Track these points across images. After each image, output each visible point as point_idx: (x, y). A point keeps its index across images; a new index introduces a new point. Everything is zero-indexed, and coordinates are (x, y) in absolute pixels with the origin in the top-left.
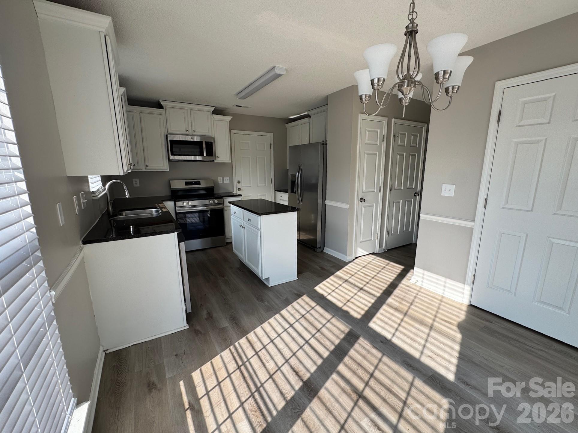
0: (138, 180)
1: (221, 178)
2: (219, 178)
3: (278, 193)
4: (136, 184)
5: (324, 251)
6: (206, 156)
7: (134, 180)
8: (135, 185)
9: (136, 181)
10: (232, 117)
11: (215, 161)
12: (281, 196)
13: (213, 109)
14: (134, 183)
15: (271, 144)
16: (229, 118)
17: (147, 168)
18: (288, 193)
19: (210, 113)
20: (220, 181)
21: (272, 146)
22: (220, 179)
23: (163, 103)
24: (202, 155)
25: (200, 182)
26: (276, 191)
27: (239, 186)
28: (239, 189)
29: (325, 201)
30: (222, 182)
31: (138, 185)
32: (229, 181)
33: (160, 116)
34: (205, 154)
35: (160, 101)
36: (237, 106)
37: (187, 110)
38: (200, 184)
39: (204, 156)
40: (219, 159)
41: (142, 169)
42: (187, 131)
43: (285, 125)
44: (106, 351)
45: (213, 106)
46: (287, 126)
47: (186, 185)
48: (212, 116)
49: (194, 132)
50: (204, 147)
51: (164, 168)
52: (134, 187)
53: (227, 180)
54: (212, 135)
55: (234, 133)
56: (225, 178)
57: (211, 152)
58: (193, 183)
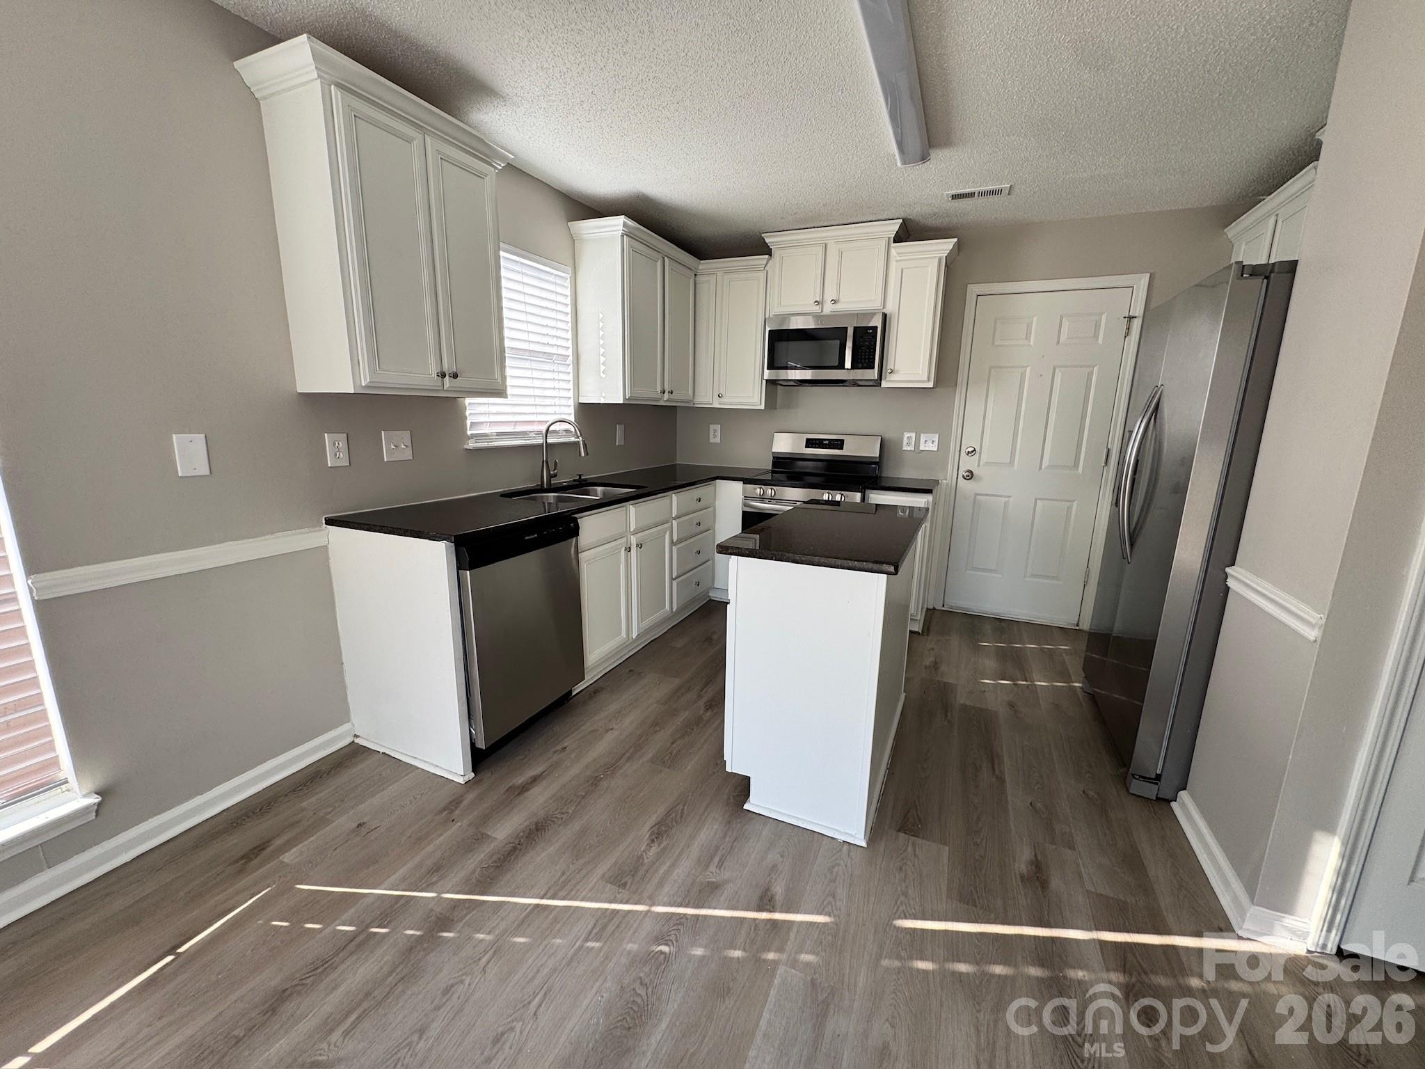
0: (719, 428)
1: (913, 435)
2: (907, 435)
4: (715, 436)
5: (1173, 804)
6: (850, 367)
7: (712, 427)
8: (712, 440)
9: (715, 431)
10: (956, 240)
11: (884, 384)
13: (894, 226)
14: (711, 434)
15: (1129, 318)
16: (947, 245)
17: (722, 400)
19: (883, 244)
20: (909, 444)
21: (1137, 325)
22: (909, 438)
23: (769, 240)
24: (841, 366)
25: (842, 441)
27: (968, 463)
28: (970, 476)
29: (1228, 570)
30: (911, 448)
31: (718, 440)
32: (936, 443)
33: (762, 275)
34: (848, 364)
35: (763, 235)
36: (954, 197)
37: (826, 245)
38: (842, 448)
39: (846, 367)
40: (894, 377)
41: (711, 402)
42: (816, 304)
43: (1225, 230)
44: (356, 736)
45: (900, 217)
46: (1232, 231)
47: (807, 446)
48: (893, 252)
49: (833, 302)
50: (849, 344)
51: (750, 401)
52: (711, 443)
53: (929, 443)
54: (882, 307)
55: (979, 293)
56: (923, 437)
57: (869, 357)
58: (824, 442)
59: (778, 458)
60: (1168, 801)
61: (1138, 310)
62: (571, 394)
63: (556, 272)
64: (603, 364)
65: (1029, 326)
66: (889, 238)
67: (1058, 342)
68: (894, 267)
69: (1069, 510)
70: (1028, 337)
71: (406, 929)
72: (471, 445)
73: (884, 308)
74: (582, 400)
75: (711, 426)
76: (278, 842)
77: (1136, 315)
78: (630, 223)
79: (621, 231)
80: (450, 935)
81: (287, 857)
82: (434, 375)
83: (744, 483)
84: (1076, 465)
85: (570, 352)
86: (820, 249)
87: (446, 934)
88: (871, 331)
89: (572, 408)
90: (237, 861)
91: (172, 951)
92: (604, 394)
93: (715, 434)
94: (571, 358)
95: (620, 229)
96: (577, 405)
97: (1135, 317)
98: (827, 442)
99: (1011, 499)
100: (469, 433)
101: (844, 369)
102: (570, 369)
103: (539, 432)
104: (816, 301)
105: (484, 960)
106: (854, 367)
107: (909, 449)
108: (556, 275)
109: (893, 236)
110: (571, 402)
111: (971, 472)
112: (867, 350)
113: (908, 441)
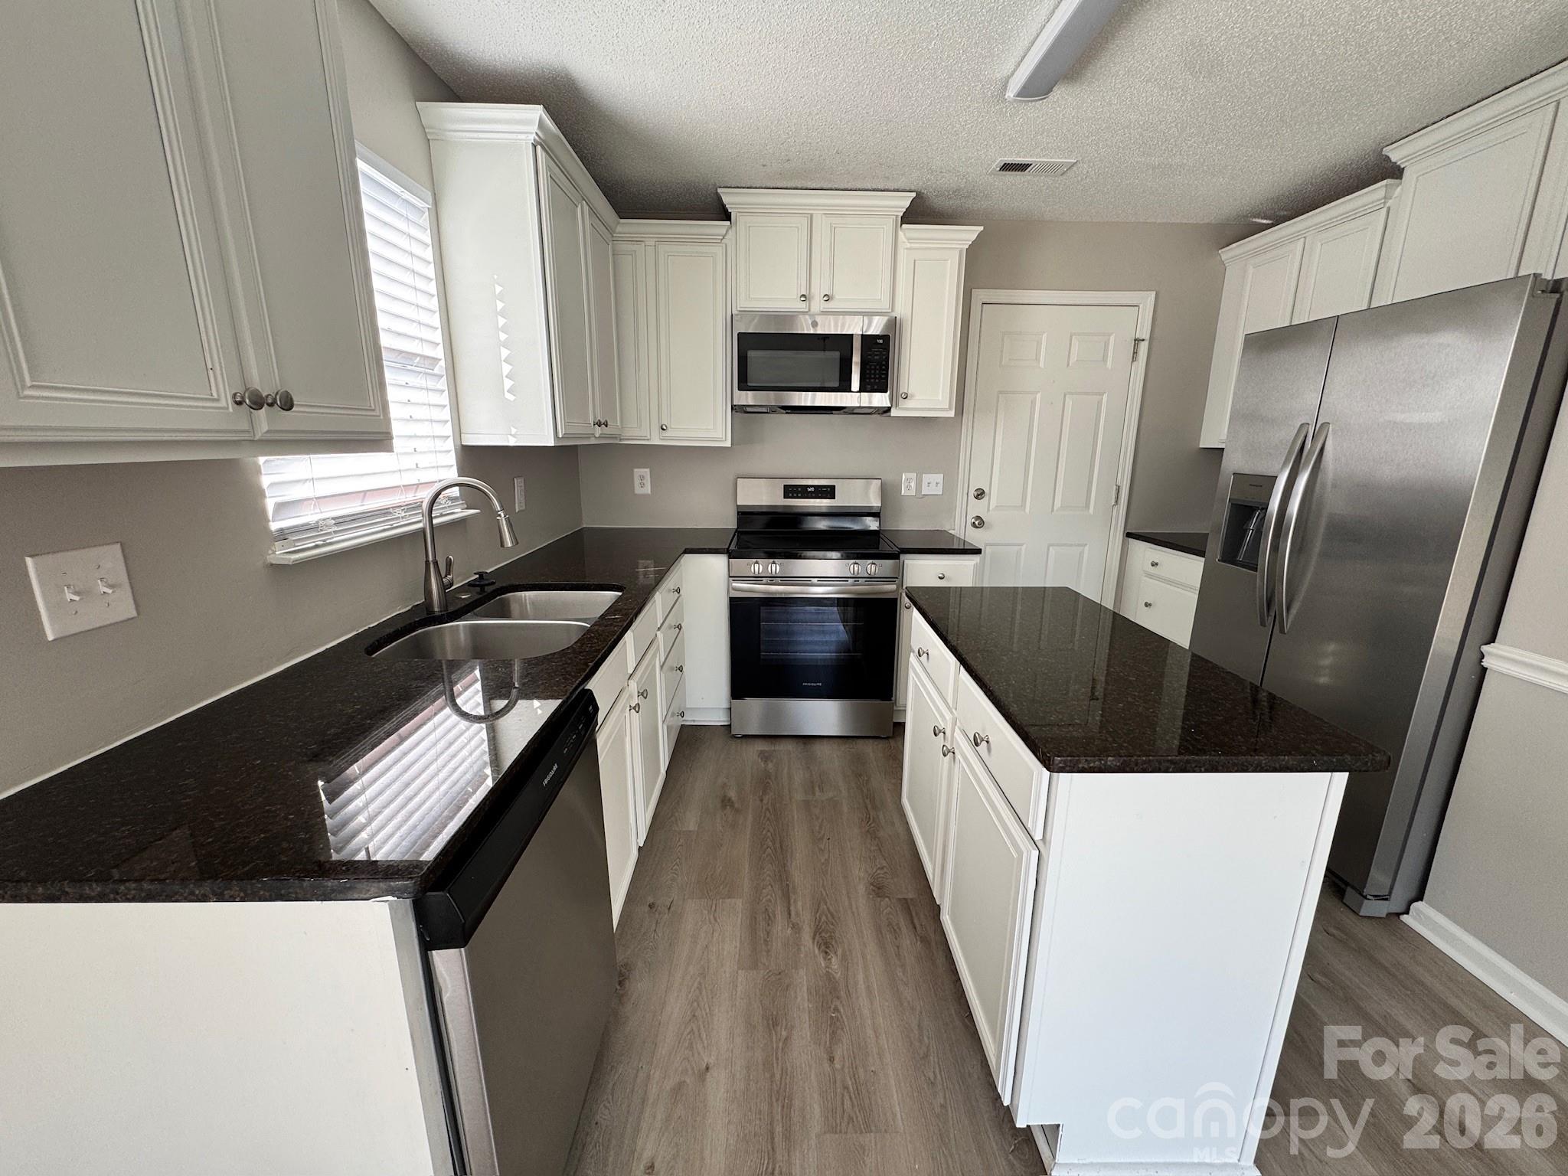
0: (646, 472)
1: (913, 476)
2: (905, 474)
3: (1140, 548)
4: (642, 485)
5: (1405, 919)
6: (857, 390)
7: (638, 472)
8: (638, 490)
9: (642, 478)
10: (981, 228)
11: (894, 413)
12: (1154, 564)
13: (904, 201)
14: (637, 482)
15: (1137, 341)
16: (968, 234)
17: (665, 434)
18: (1203, 559)
19: (889, 224)
20: (908, 487)
21: (1144, 347)
22: (908, 480)
23: (729, 199)
24: (848, 389)
25: (834, 488)
26: (1129, 535)
27: (977, 508)
28: (979, 523)
29: (1486, 650)
30: (913, 492)
31: (648, 490)
32: (941, 486)
33: (718, 250)
34: (855, 384)
35: (719, 190)
36: (1007, 167)
37: (812, 215)
38: (833, 497)
39: (853, 389)
40: (909, 404)
41: (649, 437)
42: (803, 299)
43: (1220, 251)
45: (913, 188)
46: (1228, 254)
47: (786, 496)
48: (901, 234)
49: (825, 298)
50: (856, 359)
51: (713, 435)
52: (636, 495)
53: (933, 483)
54: (890, 311)
55: (985, 301)
56: (926, 478)
57: (880, 377)
58: (809, 490)
59: (744, 513)
60: (1398, 915)
61: (1145, 334)
62: (447, 430)
63: (407, 195)
64: (507, 377)
65: (1039, 343)
66: (897, 216)
67: (1068, 365)
68: (902, 254)
69: (1081, 554)
70: (1037, 359)
72: (280, 554)
73: (893, 311)
74: (471, 440)
75: (636, 470)
77: (1143, 337)
78: (549, 122)
79: (534, 135)
82: (226, 402)
83: (730, 557)
84: (1087, 506)
85: (439, 353)
86: (805, 221)
88: (881, 341)
89: (453, 455)
92: (514, 431)
93: (643, 481)
94: (442, 363)
95: (531, 134)
96: (459, 448)
97: (1143, 340)
98: (812, 489)
99: (1024, 547)
100: (274, 526)
101: (851, 391)
102: (442, 384)
103: (415, 506)
104: (803, 296)
106: (862, 390)
107: (909, 493)
108: (406, 201)
109: (902, 214)
110: (450, 445)
111: (978, 518)
112: (878, 367)
113: (908, 486)
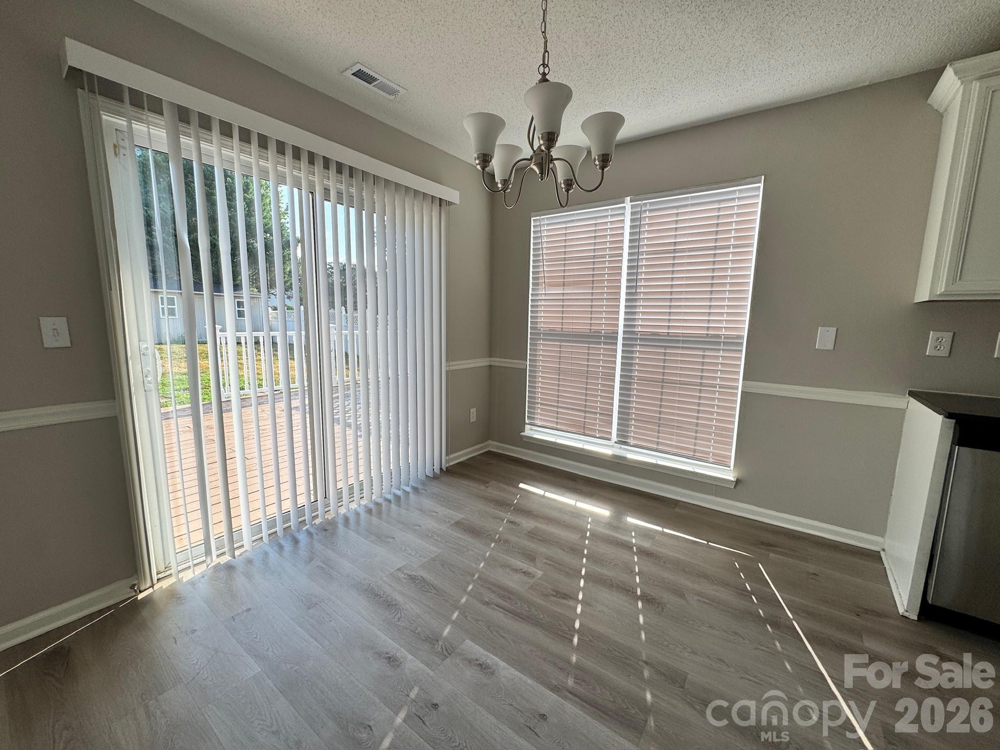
44: (884, 550)
71: (761, 609)
76: (780, 549)
80: (770, 629)
81: (772, 555)
87: (769, 627)
90: (758, 541)
91: (708, 542)
105: (763, 648)
